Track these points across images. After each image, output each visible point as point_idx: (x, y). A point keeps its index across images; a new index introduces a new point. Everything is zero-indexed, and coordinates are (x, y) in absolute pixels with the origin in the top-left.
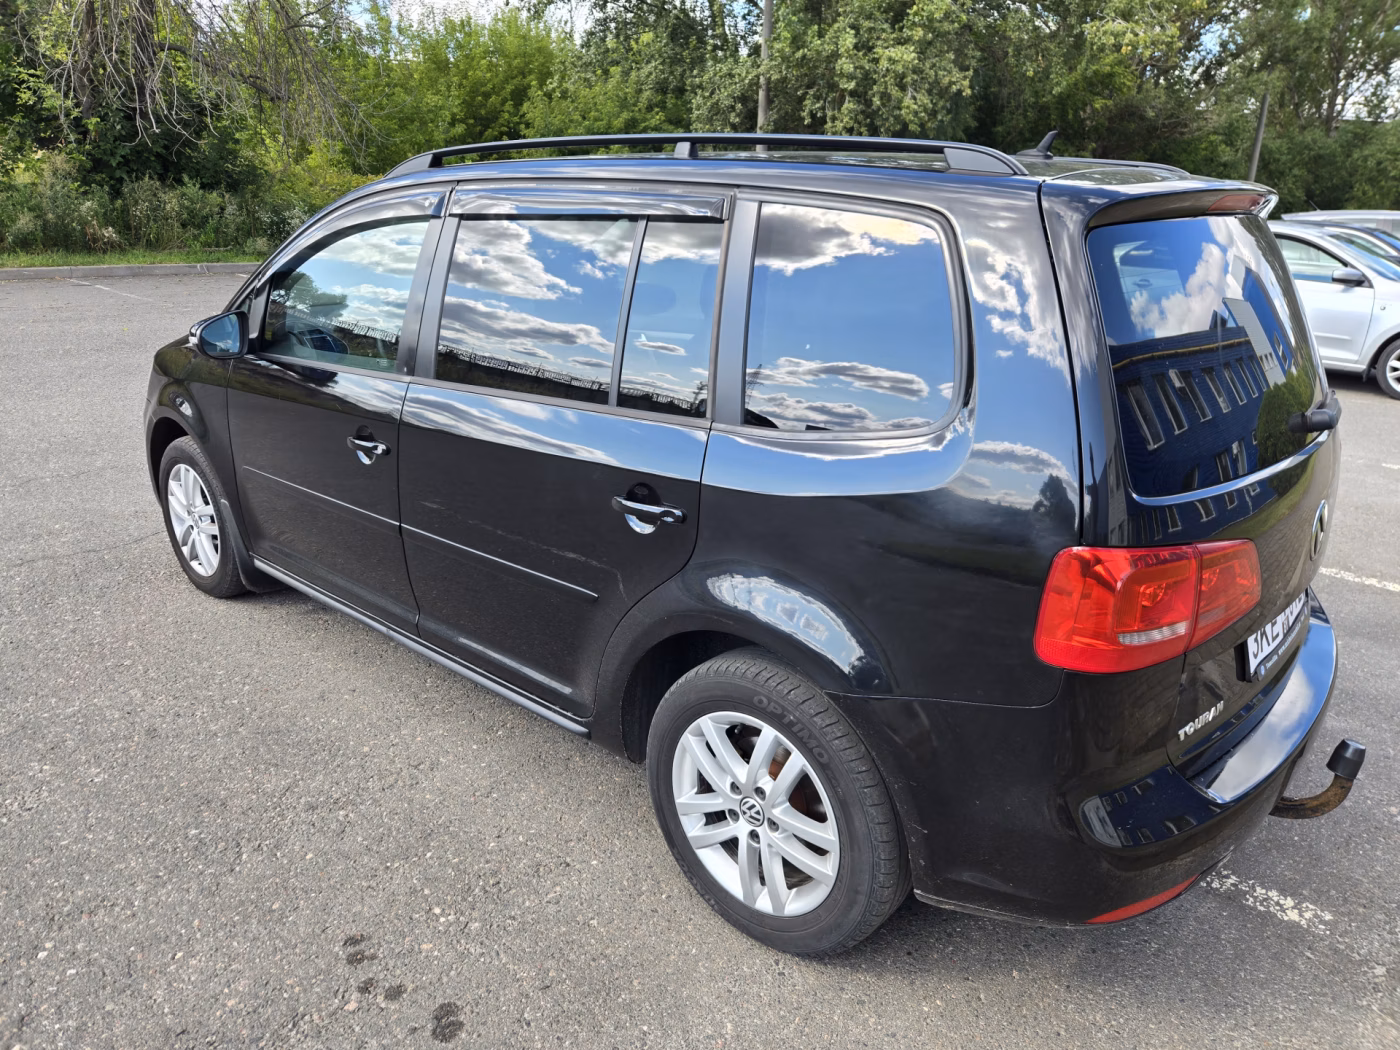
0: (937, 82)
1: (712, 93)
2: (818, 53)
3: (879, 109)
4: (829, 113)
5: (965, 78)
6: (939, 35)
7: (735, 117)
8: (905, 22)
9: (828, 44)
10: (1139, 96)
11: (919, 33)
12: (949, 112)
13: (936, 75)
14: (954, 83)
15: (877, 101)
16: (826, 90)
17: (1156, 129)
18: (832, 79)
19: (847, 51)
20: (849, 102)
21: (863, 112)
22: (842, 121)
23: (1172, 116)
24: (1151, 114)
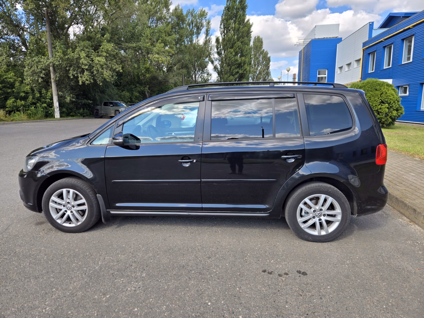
0: (112, 68)
1: (31, 67)
2: (73, 57)
3: (96, 75)
4: (79, 75)
5: (119, 67)
6: (110, 55)
7: (43, 75)
8: (99, 50)
9: (76, 55)
10: (156, 74)
11: (105, 54)
12: (117, 76)
13: (111, 66)
14: (117, 68)
15: (95, 72)
16: (77, 68)
17: (161, 82)
18: (79, 65)
19: (84, 57)
20: (86, 72)
21: (90, 75)
22: (85, 77)
23: (164, 79)
24: (160, 79)
